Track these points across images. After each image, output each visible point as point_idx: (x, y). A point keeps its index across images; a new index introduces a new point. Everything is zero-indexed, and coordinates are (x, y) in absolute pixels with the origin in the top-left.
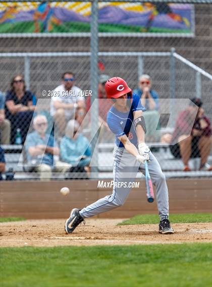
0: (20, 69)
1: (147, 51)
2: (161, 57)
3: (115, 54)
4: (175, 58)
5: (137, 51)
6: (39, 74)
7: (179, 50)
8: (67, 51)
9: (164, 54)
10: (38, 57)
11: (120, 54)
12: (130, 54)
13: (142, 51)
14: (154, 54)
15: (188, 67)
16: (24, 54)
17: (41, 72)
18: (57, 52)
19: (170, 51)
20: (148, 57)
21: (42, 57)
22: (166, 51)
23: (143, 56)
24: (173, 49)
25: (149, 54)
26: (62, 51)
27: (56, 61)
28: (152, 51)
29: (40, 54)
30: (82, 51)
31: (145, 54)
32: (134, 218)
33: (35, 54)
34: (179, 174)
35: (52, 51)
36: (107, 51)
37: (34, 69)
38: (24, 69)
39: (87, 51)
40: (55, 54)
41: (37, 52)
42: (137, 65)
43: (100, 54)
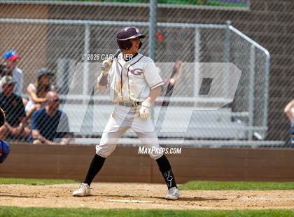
0: (80, 35)
1: (204, 23)
2: (218, 29)
3: (173, 25)
4: (231, 31)
5: (194, 23)
6: (99, 42)
7: (235, 23)
8: (126, 21)
9: (221, 26)
10: (98, 25)
11: (178, 25)
12: (187, 25)
13: (199, 23)
14: (211, 26)
15: (243, 39)
16: (85, 22)
17: (101, 39)
18: (117, 20)
19: (226, 24)
20: (205, 29)
21: (102, 26)
22: (223, 24)
23: (200, 28)
24: (229, 22)
25: (207, 26)
26: (122, 20)
27: (115, 30)
28: (209, 23)
29: (100, 23)
30: (142, 21)
31: (202, 26)
32: (187, 184)
33: (95, 22)
34: (231, 142)
35: (112, 20)
36: (165, 22)
37: (94, 36)
38: (84, 37)
39: (146, 21)
40: (115, 23)
41: (97, 20)
42: (194, 36)
43: (159, 24)
